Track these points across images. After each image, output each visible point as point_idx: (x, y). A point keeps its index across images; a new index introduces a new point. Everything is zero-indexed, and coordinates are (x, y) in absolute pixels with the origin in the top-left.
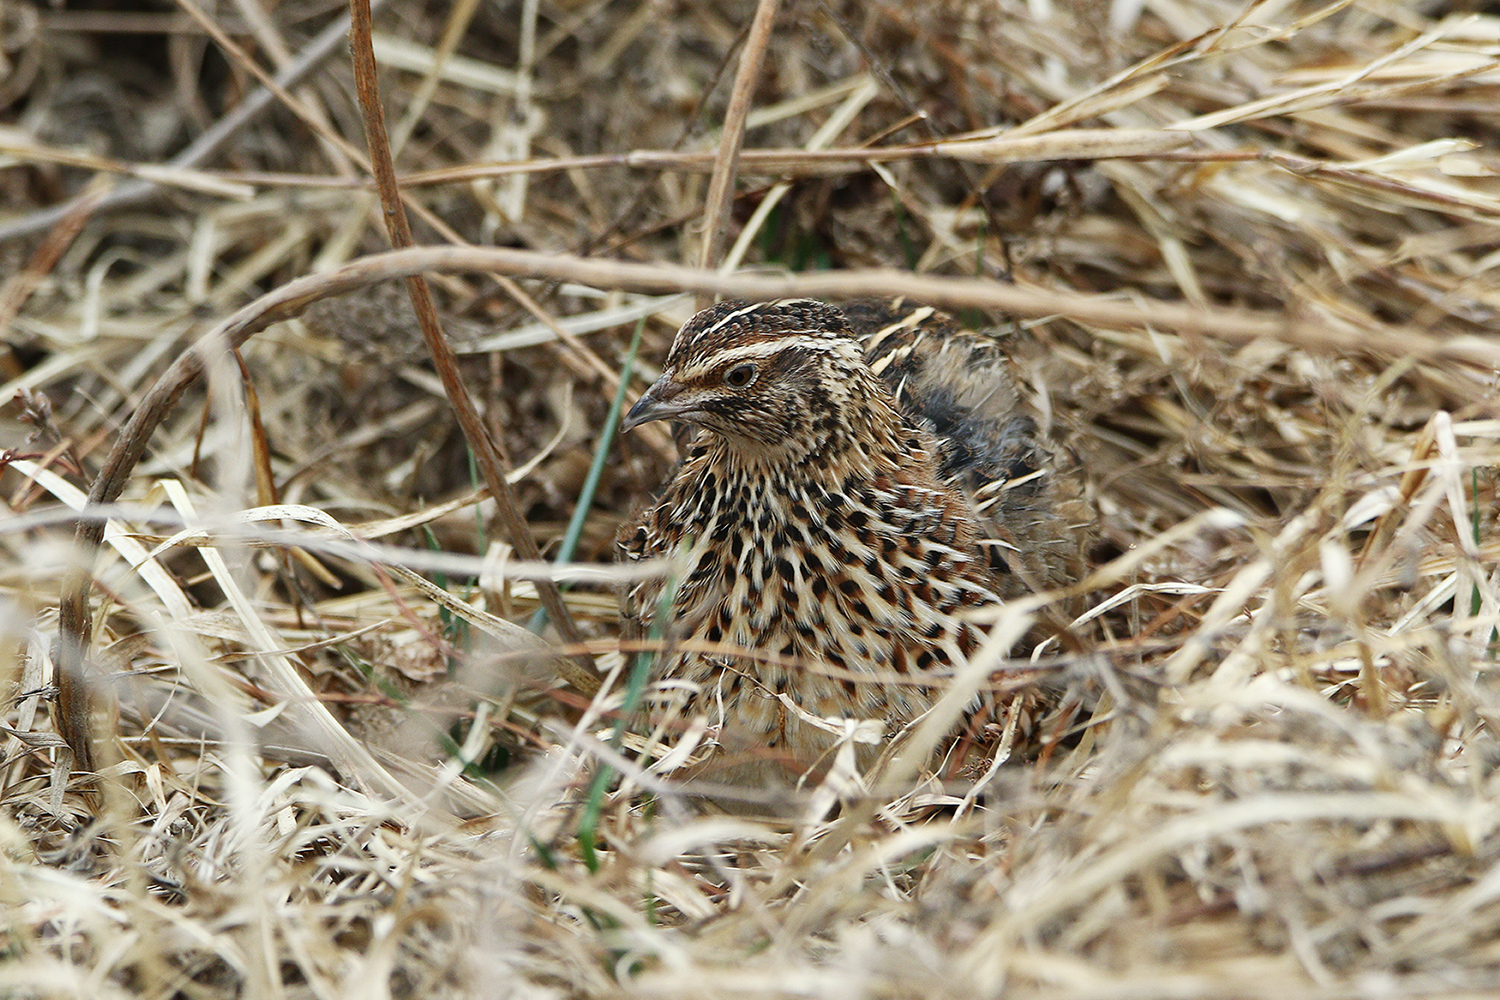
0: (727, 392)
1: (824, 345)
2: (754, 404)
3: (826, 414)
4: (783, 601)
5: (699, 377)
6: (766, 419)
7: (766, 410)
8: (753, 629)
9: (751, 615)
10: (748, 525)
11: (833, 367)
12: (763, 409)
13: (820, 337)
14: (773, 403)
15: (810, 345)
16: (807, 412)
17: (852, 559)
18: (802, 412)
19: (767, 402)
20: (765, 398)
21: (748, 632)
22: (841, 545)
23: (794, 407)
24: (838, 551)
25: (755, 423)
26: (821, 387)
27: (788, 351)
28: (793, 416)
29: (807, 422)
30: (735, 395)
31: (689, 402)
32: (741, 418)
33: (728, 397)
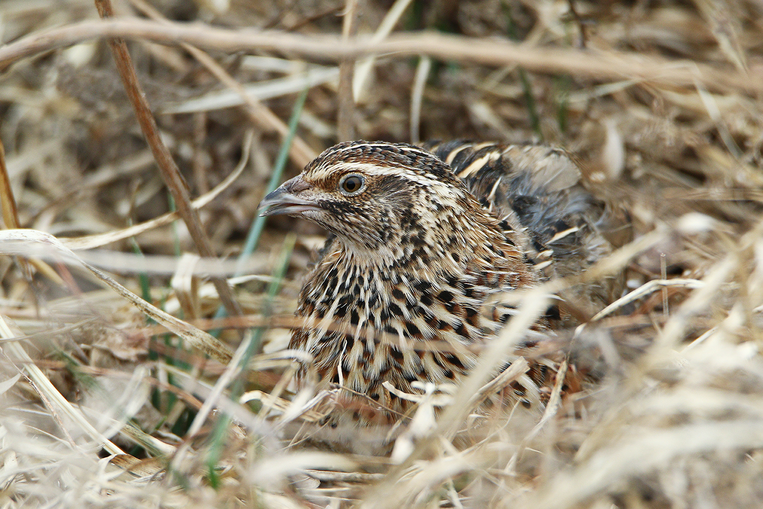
0: (340, 196)
1: (423, 181)
2: (357, 210)
3: (415, 233)
4: (392, 359)
5: (321, 180)
6: (365, 224)
7: (366, 217)
9: (365, 369)
10: (361, 304)
11: (427, 198)
12: (364, 215)
13: (422, 175)
14: (372, 211)
15: (412, 178)
16: (397, 226)
18: (393, 225)
19: (367, 210)
20: (366, 207)
21: (362, 381)
22: (434, 317)
23: (386, 219)
24: (432, 321)
25: (357, 225)
26: (414, 211)
27: (392, 177)
28: (386, 228)
29: (397, 235)
30: (345, 200)
31: (311, 198)
32: (347, 219)
33: (340, 200)
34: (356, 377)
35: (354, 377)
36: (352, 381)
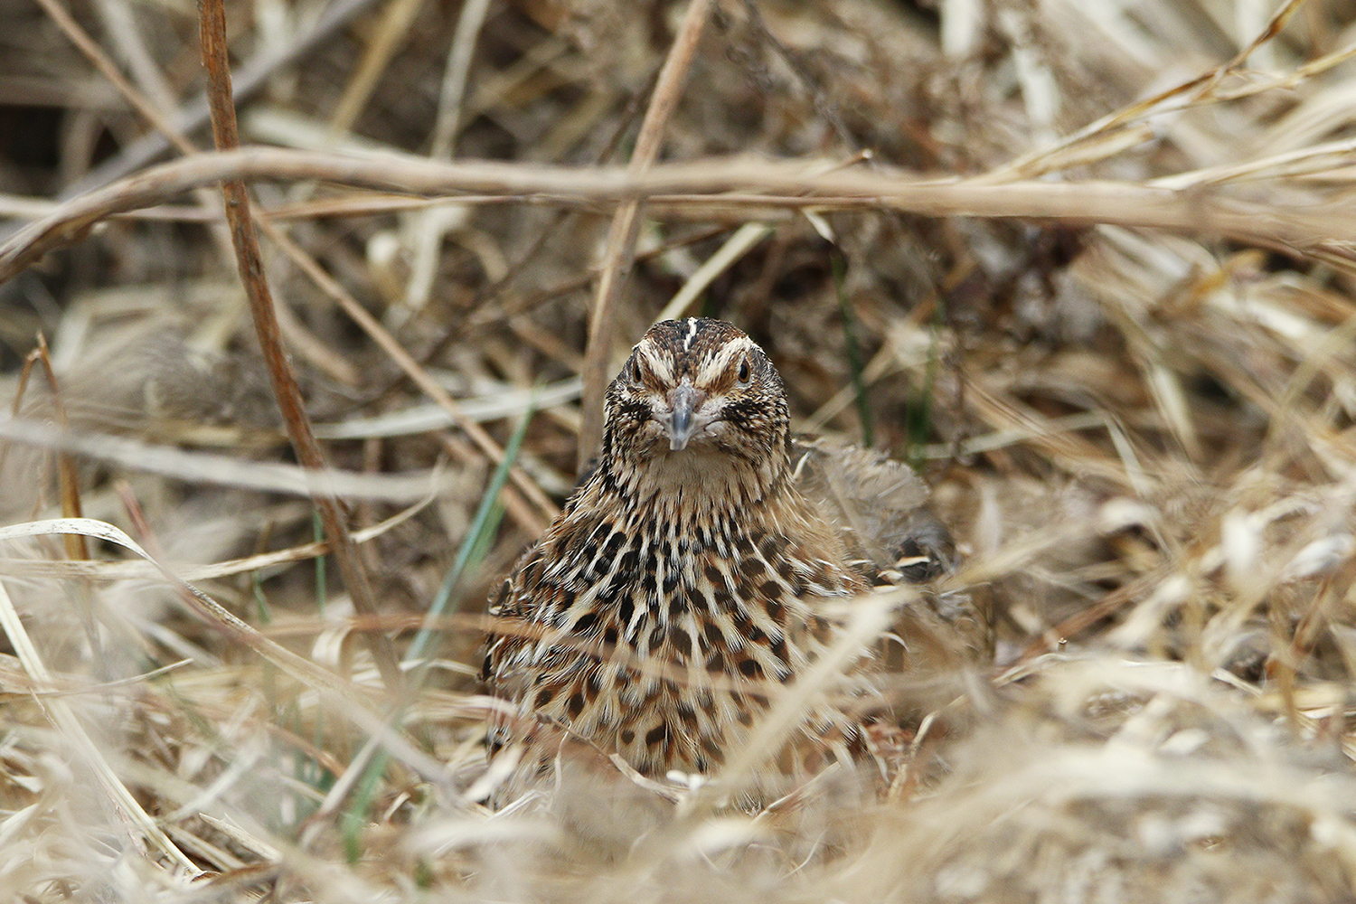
0: (738, 393)
5: (717, 377)
8: (623, 704)
17: (758, 636)
20: (766, 398)
22: (748, 618)
24: (744, 625)
30: (746, 397)
31: (714, 409)
32: (752, 426)
33: (741, 400)
34: (608, 701)
35: (603, 702)
36: (600, 707)
